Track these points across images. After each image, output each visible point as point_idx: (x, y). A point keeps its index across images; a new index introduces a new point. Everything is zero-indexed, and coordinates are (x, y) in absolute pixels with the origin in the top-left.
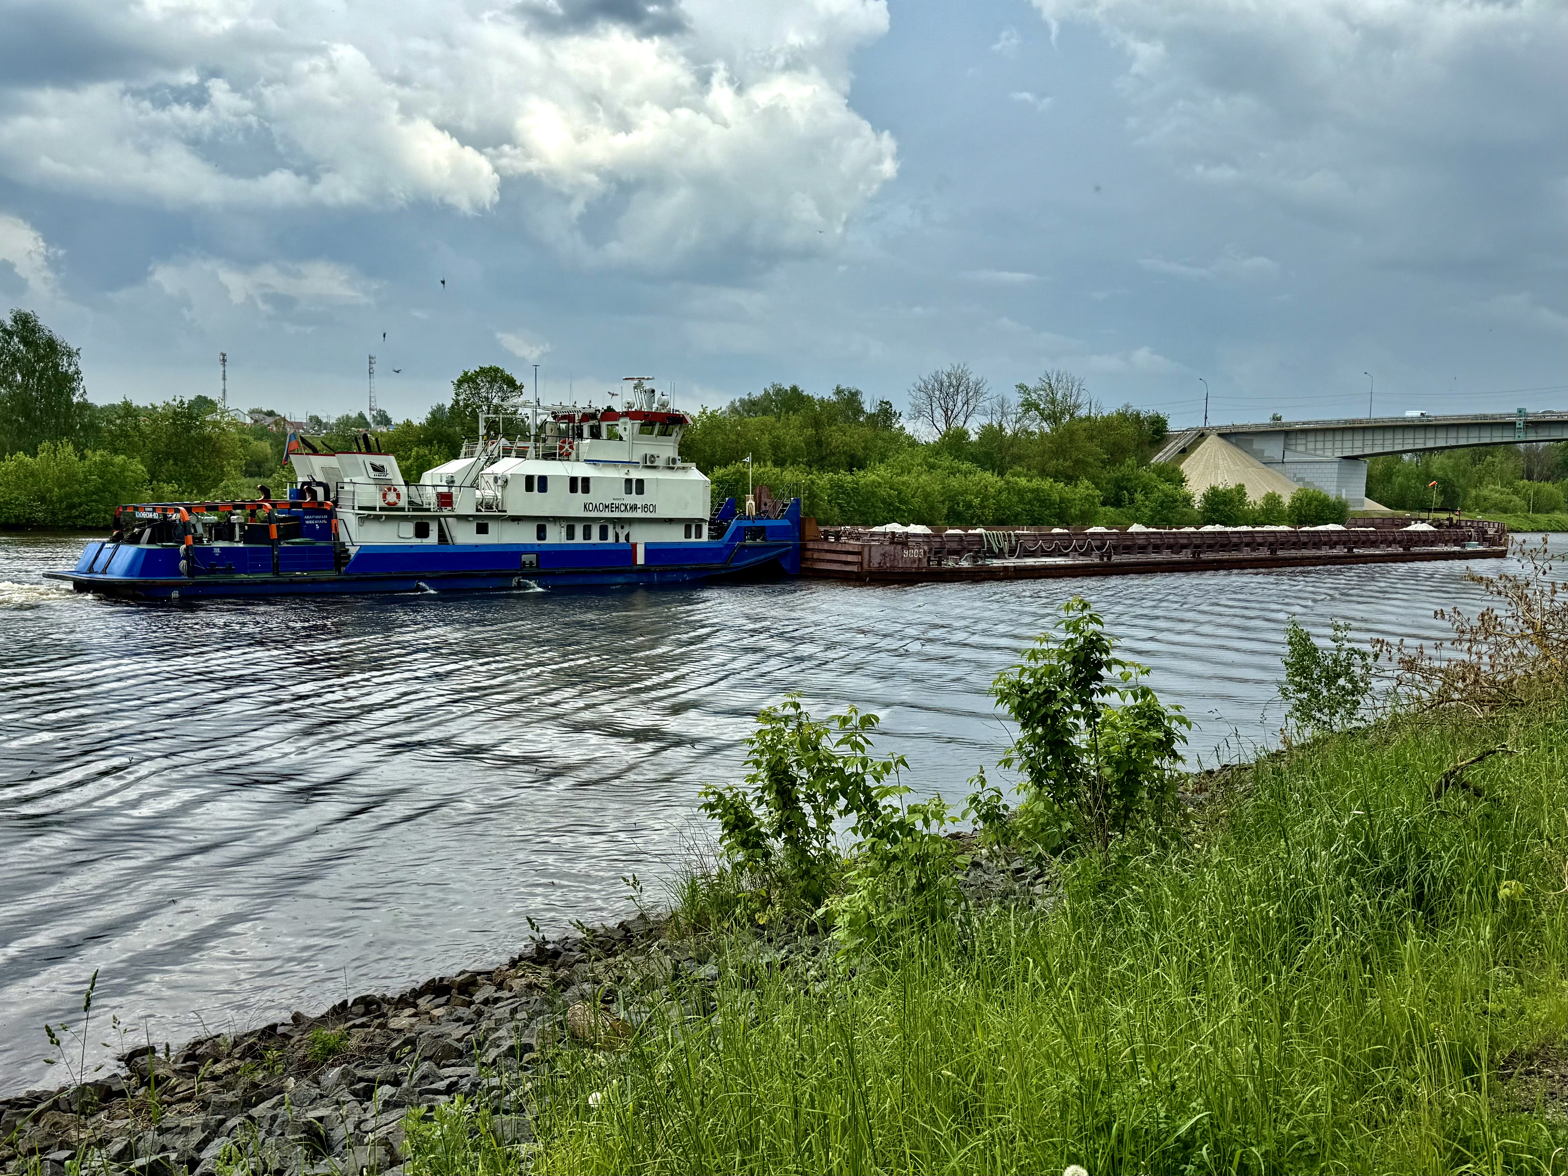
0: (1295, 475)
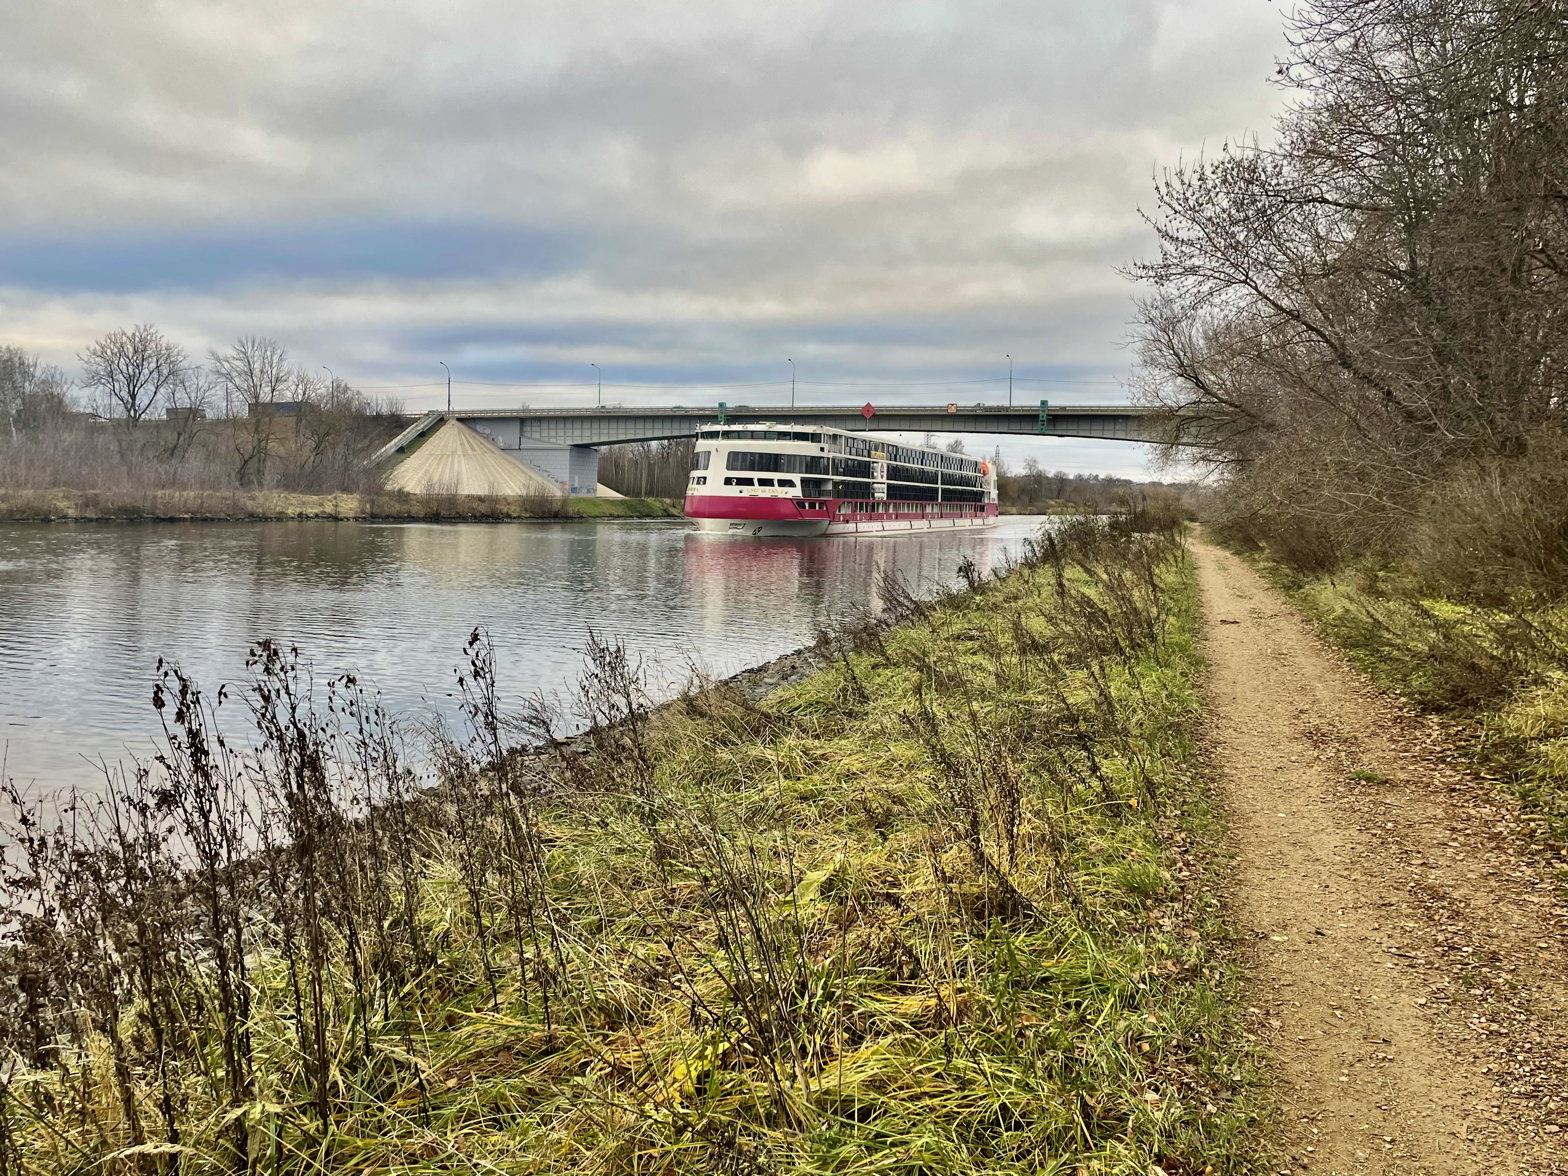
0: (531, 461)
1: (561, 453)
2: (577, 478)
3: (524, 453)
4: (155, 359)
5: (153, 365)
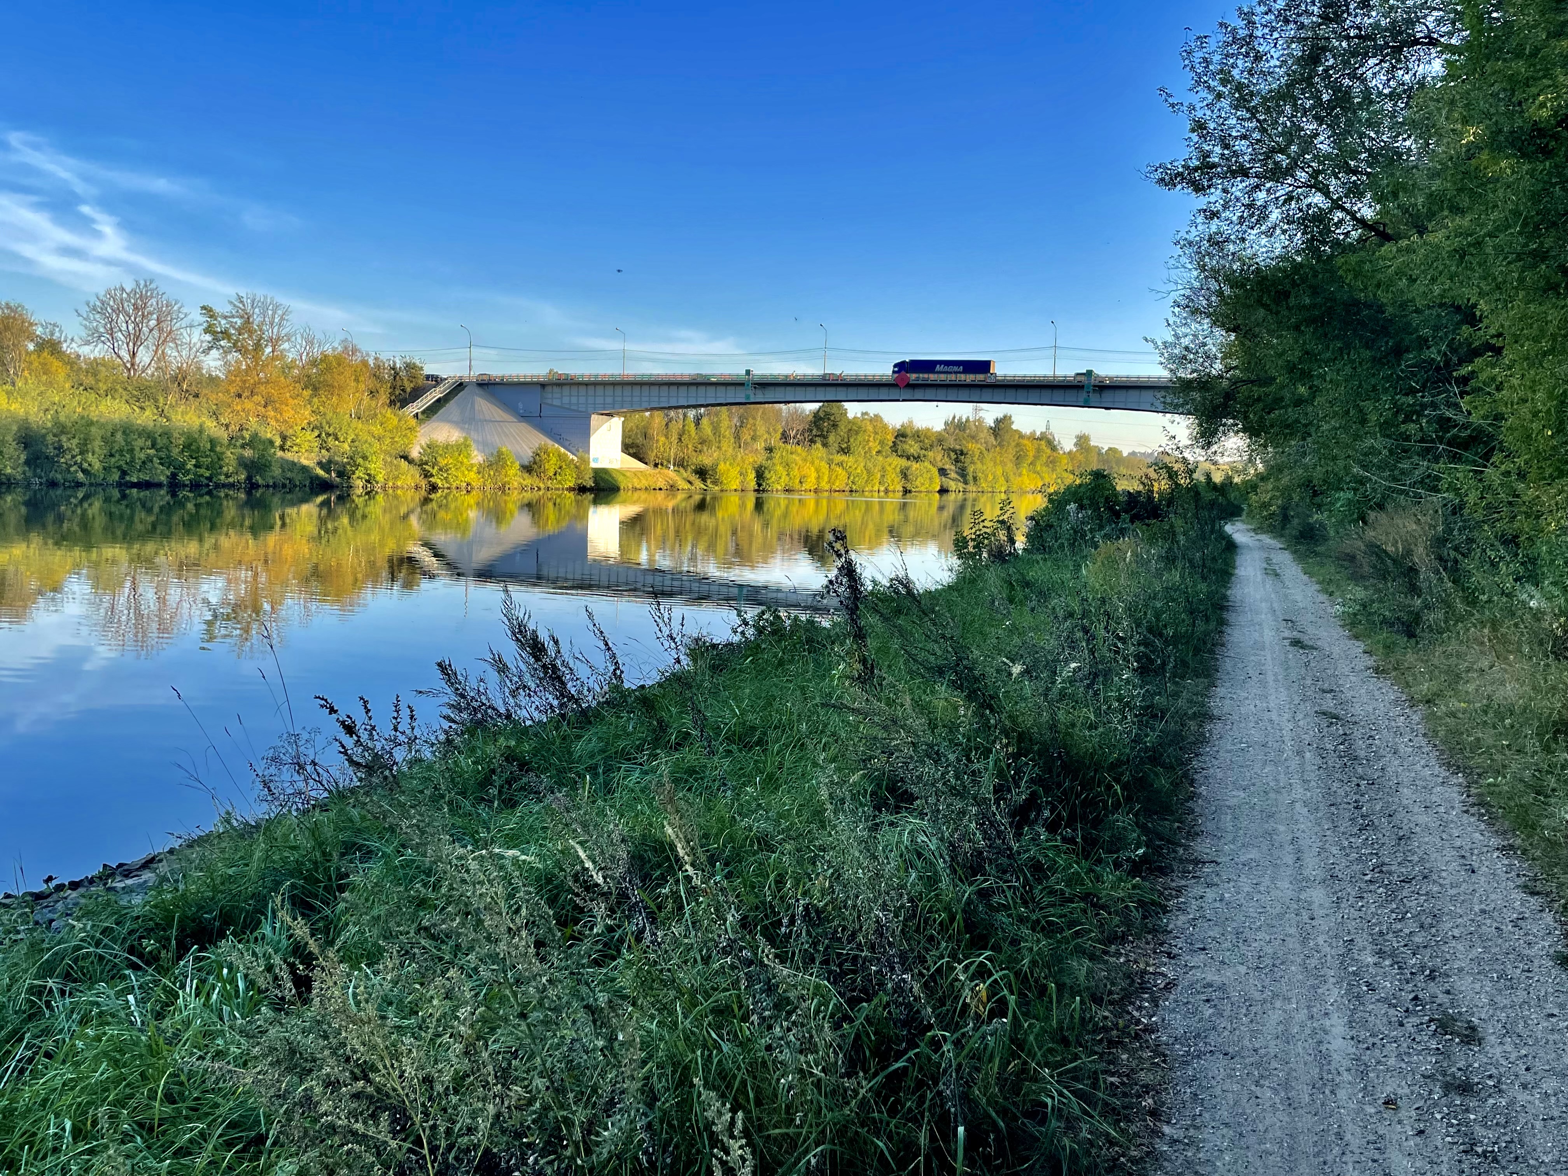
0: (552, 429)
1: (583, 421)
3: (545, 421)
4: (155, 316)
5: (153, 323)
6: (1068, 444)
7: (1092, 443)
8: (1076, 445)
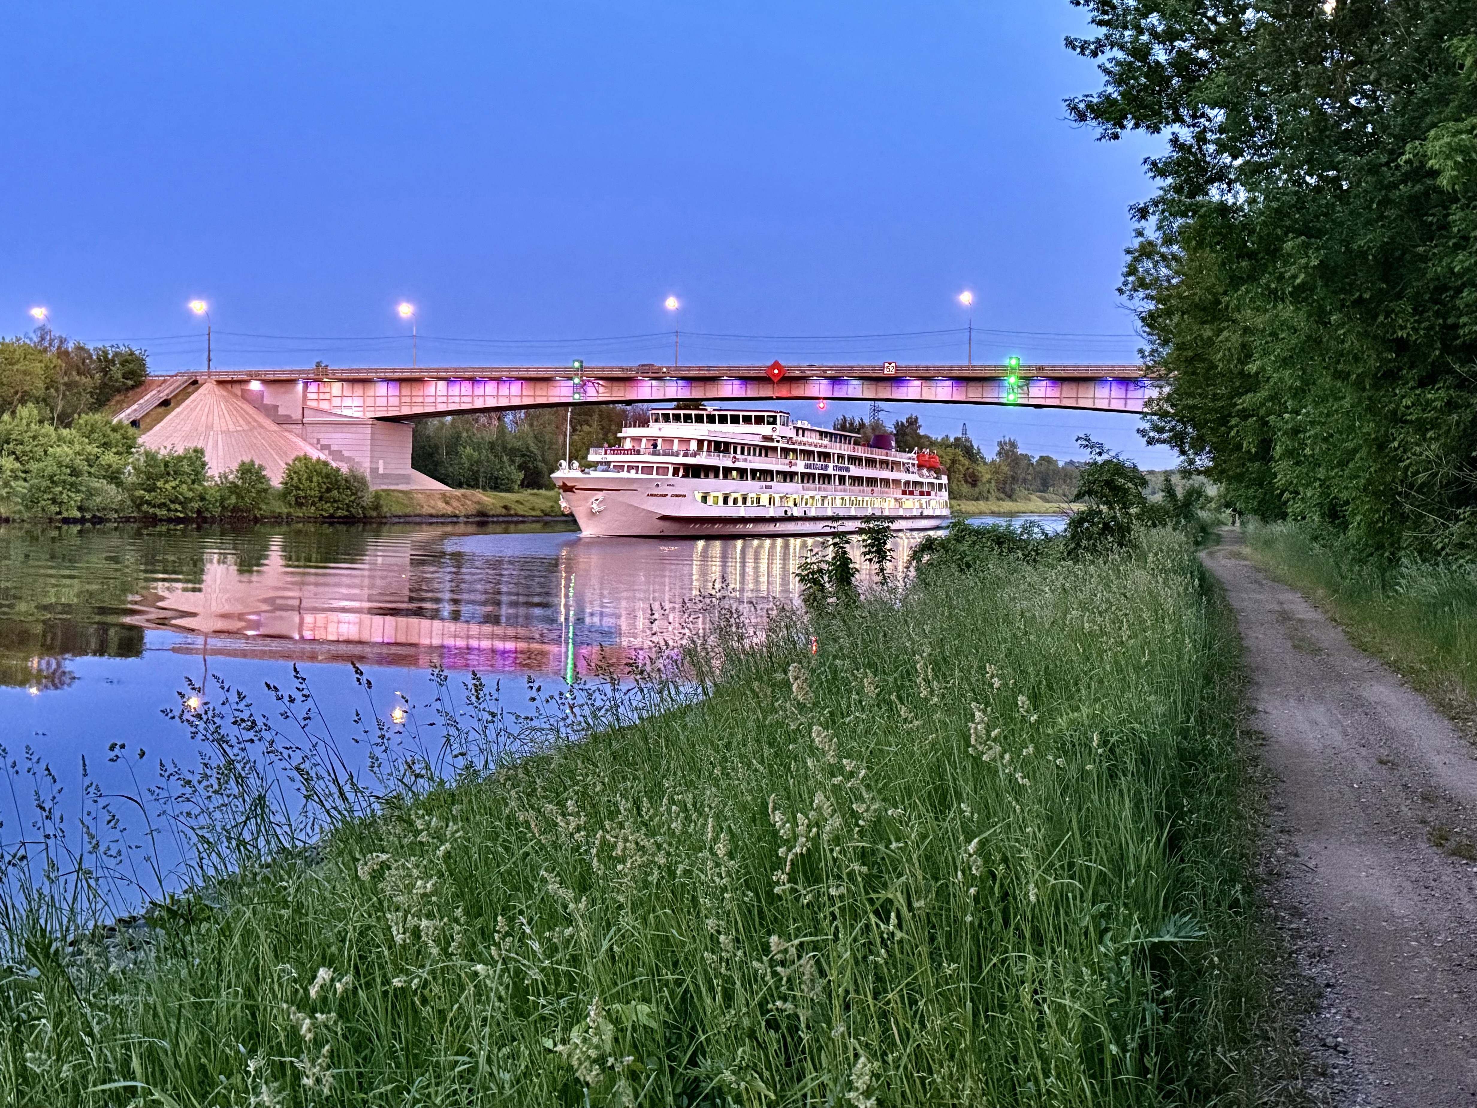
0: (318, 440)
1: (360, 429)
2: (381, 462)
3: (309, 428)
6: (990, 454)
7: (1019, 451)
8: (999, 453)
